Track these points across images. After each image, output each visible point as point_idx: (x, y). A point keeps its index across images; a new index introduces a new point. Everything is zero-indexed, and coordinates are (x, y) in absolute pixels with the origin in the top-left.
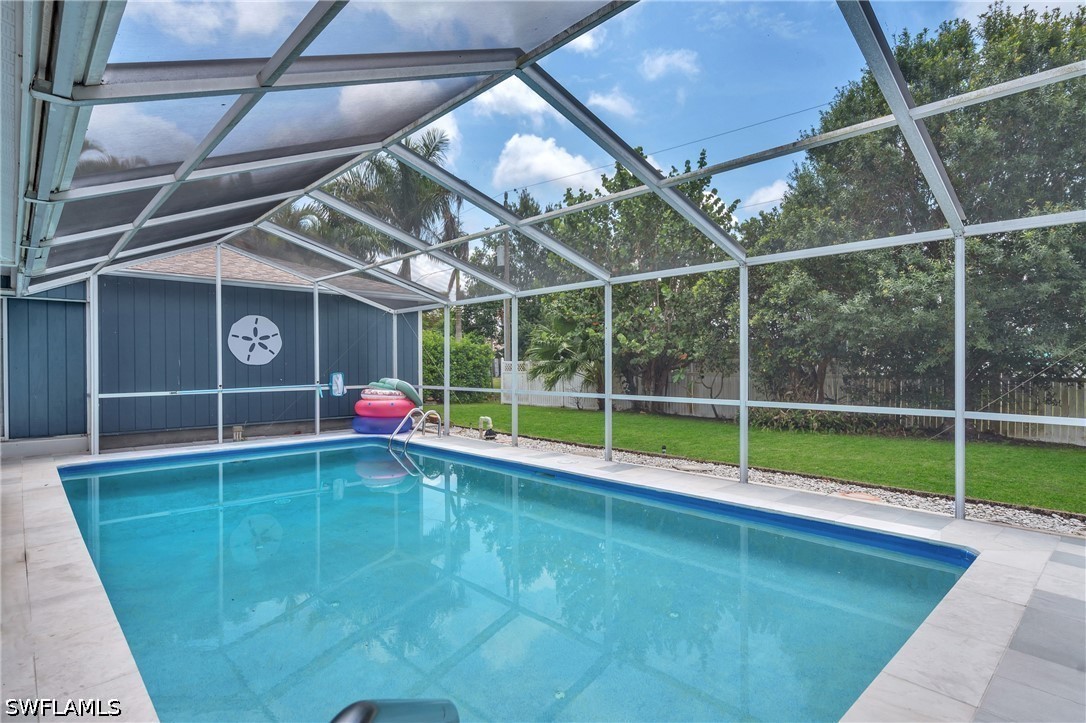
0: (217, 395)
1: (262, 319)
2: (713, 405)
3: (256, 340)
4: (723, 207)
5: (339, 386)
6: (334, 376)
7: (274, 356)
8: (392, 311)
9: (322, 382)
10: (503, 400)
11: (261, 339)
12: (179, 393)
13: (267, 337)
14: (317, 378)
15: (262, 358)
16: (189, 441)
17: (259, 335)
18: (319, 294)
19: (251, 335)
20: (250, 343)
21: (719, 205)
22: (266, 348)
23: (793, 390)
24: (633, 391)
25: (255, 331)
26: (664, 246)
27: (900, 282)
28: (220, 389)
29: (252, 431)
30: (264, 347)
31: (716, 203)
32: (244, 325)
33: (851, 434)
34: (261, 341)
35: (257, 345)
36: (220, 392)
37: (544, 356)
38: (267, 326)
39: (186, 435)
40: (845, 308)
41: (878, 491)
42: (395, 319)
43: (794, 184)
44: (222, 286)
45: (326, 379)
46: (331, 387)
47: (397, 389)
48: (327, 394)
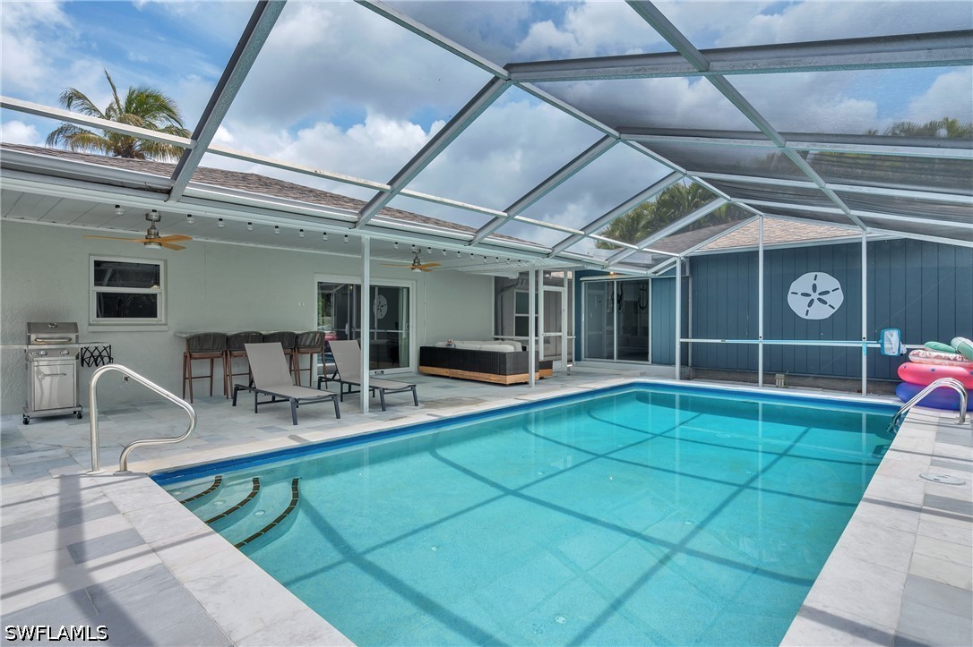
0: (757, 345)
1: (821, 275)
3: (815, 296)
5: (892, 344)
6: (887, 333)
7: (834, 311)
9: (870, 339)
11: (820, 294)
13: (827, 292)
14: (864, 334)
15: (820, 313)
17: (818, 291)
19: (811, 292)
20: (809, 299)
25: (814, 288)
28: (760, 340)
29: (795, 380)
30: (824, 302)
32: (803, 283)
34: (821, 297)
35: (816, 301)
36: (761, 343)
38: (827, 281)
44: (764, 251)
46: (882, 344)
47: (959, 352)
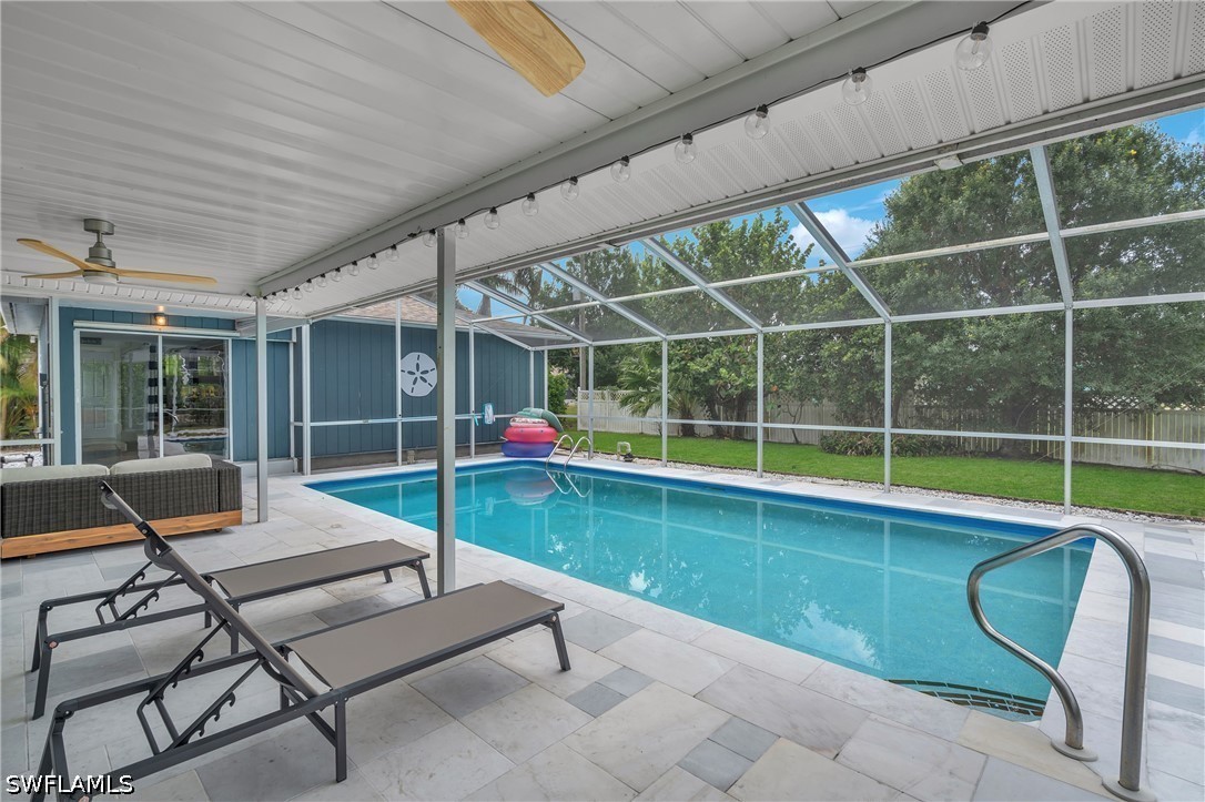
0: (396, 423)
1: (424, 356)
2: (793, 429)
3: (418, 374)
4: (798, 251)
5: (490, 415)
6: (486, 406)
7: (432, 388)
8: (530, 348)
9: (476, 412)
10: (580, 427)
11: (422, 373)
12: (370, 421)
13: (427, 372)
14: (473, 408)
15: (422, 390)
16: (368, 464)
17: (421, 370)
18: (475, 334)
19: (415, 370)
20: (414, 377)
21: (795, 249)
22: (425, 381)
23: (871, 418)
24: (716, 418)
25: (418, 367)
26: (757, 291)
27: (982, 328)
28: (399, 418)
29: (421, 455)
31: (792, 247)
32: (410, 361)
33: (925, 456)
34: (422, 375)
35: (419, 379)
36: (400, 421)
37: (633, 385)
38: (427, 362)
39: (365, 459)
40: (935, 348)
41: (989, 499)
42: (532, 355)
43: (875, 238)
45: (480, 409)
46: (483, 416)
47: (542, 418)
48: (481, 421)
